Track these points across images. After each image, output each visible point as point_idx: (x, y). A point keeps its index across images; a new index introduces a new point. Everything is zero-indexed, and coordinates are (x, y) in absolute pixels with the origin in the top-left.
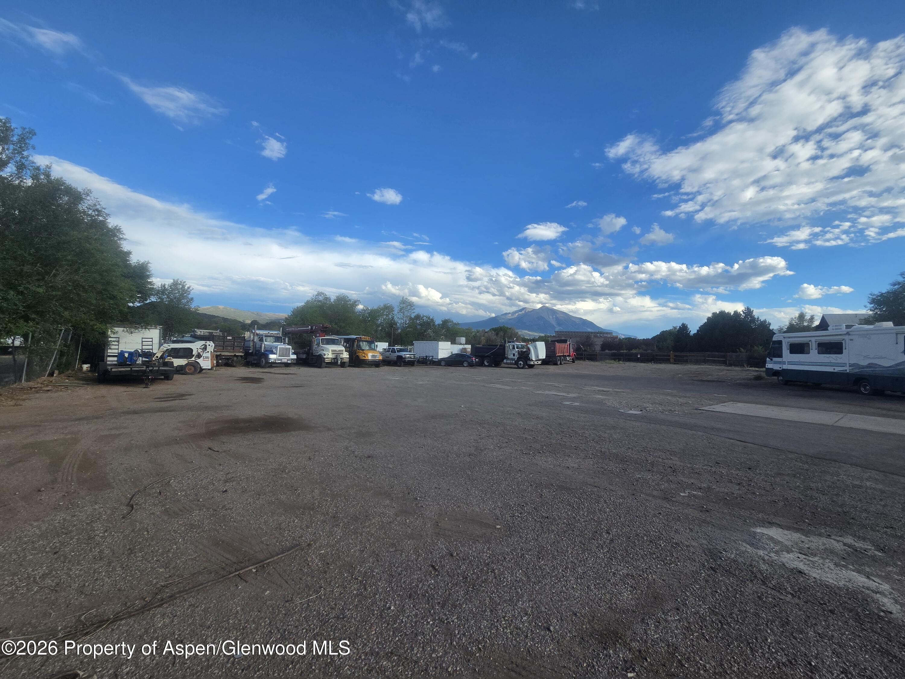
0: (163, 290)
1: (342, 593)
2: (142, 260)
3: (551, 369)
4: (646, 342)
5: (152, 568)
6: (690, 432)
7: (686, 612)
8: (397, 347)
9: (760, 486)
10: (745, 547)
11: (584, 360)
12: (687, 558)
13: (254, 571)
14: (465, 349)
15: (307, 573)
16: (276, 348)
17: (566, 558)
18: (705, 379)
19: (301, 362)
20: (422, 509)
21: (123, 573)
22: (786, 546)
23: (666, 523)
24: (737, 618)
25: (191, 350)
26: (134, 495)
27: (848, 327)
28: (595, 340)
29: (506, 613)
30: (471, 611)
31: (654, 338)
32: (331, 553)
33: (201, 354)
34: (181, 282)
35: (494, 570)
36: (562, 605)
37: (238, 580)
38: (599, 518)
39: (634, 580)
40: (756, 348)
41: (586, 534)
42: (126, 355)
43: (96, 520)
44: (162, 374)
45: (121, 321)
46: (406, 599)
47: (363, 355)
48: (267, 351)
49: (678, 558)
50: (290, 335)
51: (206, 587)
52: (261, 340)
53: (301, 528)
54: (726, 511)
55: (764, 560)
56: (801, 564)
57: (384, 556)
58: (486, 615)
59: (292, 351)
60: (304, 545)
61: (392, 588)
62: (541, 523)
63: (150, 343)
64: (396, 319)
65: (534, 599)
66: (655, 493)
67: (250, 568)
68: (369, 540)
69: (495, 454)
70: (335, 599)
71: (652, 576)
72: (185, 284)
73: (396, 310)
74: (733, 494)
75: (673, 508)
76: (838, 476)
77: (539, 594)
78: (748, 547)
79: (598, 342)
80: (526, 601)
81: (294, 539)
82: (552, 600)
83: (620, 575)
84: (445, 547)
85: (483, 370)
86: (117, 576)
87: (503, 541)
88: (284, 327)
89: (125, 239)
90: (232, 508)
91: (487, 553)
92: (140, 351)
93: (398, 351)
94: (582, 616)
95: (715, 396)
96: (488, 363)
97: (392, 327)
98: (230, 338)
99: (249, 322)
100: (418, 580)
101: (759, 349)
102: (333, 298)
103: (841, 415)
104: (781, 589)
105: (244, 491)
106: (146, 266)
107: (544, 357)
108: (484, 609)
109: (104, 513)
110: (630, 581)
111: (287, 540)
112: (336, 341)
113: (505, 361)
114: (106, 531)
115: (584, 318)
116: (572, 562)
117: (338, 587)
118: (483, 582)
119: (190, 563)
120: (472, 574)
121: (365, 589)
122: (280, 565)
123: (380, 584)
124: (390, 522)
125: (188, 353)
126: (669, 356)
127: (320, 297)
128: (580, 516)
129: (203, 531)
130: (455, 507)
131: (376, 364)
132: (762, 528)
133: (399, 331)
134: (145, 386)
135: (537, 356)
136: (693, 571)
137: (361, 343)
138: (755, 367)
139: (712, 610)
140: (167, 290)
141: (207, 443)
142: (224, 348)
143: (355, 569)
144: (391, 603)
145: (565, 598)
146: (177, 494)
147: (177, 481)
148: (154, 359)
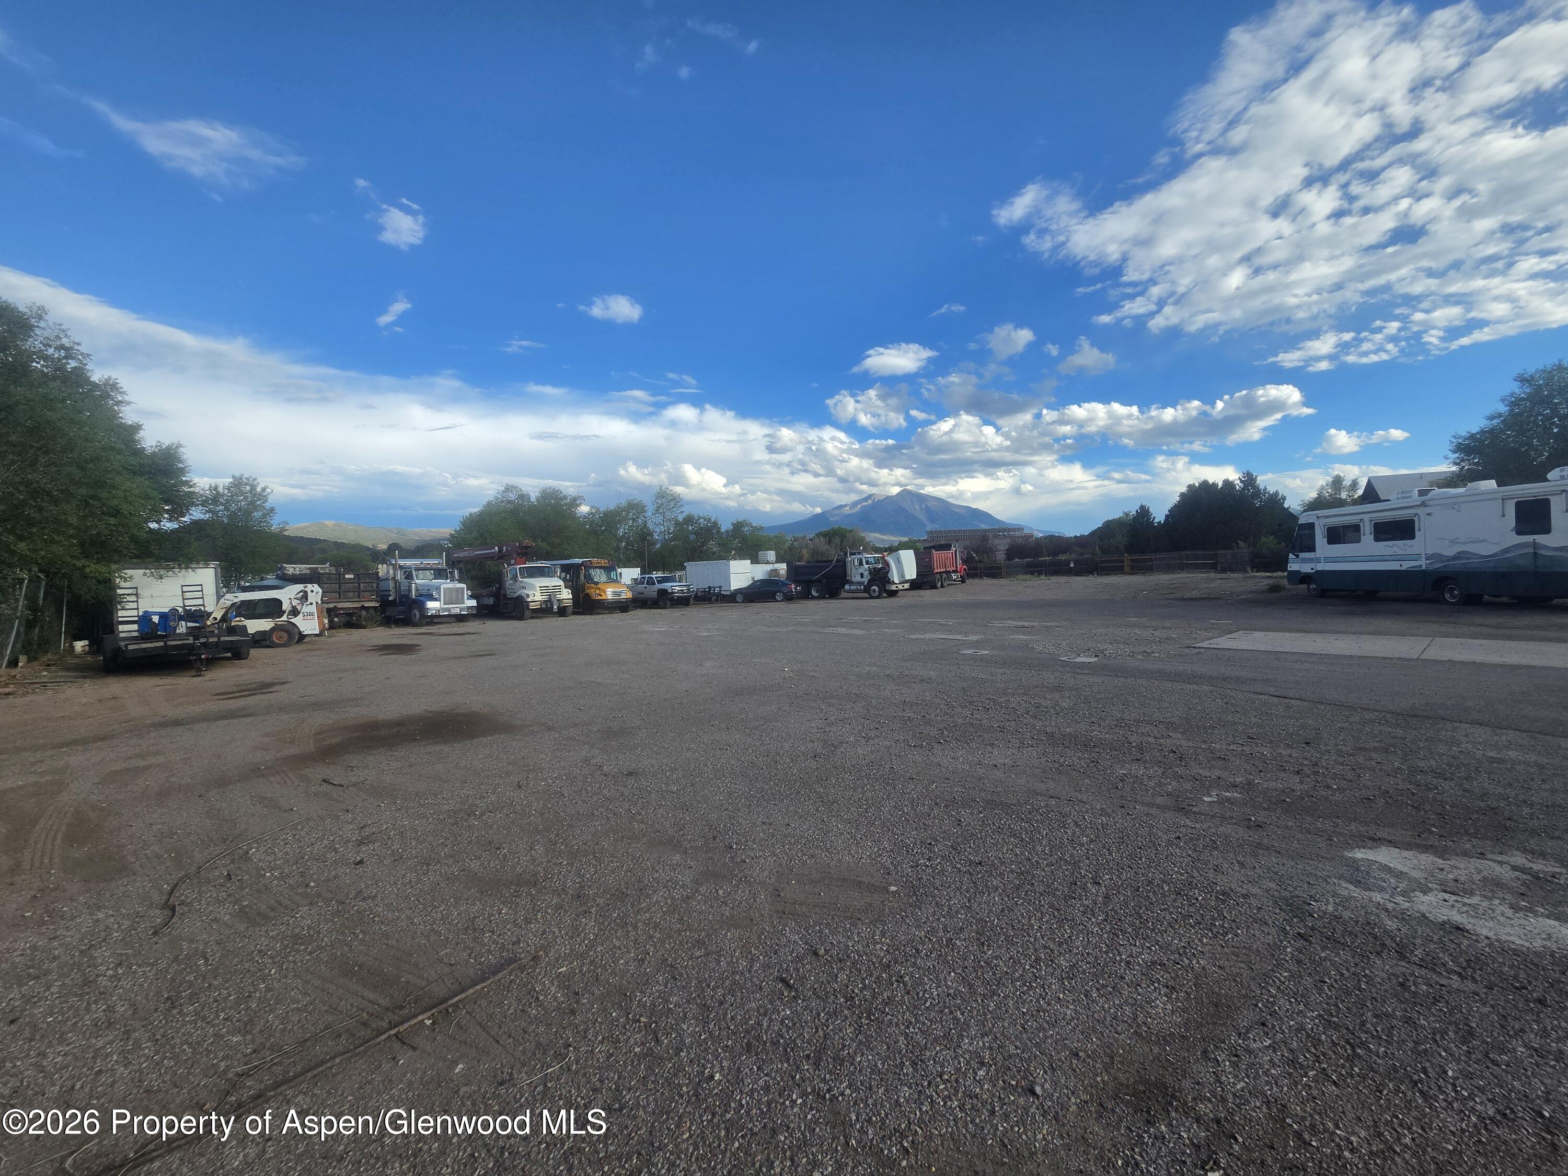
0: (215, 498)
1: (612, 1055)
2: (166, 442)
3: (927, 595)
4: (1080, 542)
5: (215, 1035)
6: (1189, 687)
7: (1280, 1029)
8: (655, 575)
9: (1334, 773)
10: (1346, 888)
11: (981, 577)
12: (1251, 920)
13: (428, 1022)
14: (776, 570)
15: (536, 1017)
16: (438, 588)
17: (1032, 940)
18: (1188, 595)
19: (484, 612)
20: (744, 865)
21: (156, 1053)
22: (1416, 881)
23: (1194, 855)
24: (1377, 1031)
25: (278, 603)
26: (176, 885)
27: (1422, 493)
28: (997, 542)
29: (942, 1066)
30: (874, 1069)
31: (1093, 534)
32: (581, 971)
33: (299, 608)
34: (247, 479)
35: (901, 977)
36: (1046, 1038)
37: (397, 1046)
38: (1072, 855)
39: (1167, 971)
40: (1263, 539)
41: (1057, 889)
42: (156, 619)
43: (100, 943)
44: (228, 650)
45: (137, 557)
46: (741, 1055)
47: (598, 592)
48: (421, 595)
49: (1234, 921)
50: (462, 565)
51: (330, 1068)
52: (409, 576)
53: (516, 925)
54: (1290, 823)
55: (1387, 910)
56: (1454, 912)
57: (686, 967)
58: (905, 1075)
59: (467, 593)
60: (525, 959)
61: (710, 1033)
62: (971, 874)
63: (199, 594)
64: (651, 526)
65: (991, 1030)
66: (1159, 800)
67: (420, 1018)
68: (651, 937)
69: (860, 751)
70: (599, 1068)
71: (1198, 962)
72: (255, 483)
73: (650, 510)
74: (1293, 790)
75: (1198, 826)
76: (1458, 745)
77: (999, 1018)
78: (1352, 887)
79: (1002, 546)
80: (975, 1035)
81: (503, 947)
82: (1024, 1028)
83: (1139, 964)
84: (801, 938)
85: (811, 605)
86: (143, 1059)
87: (907, 917)
88: (448, 551)
89: (129, 403)
90: (376, 896)
91: (882, 943)
92: (180, 610)
93: (659, 582)
94: (1089, 1056)
95: (1213, 624)
96: (817, 592)
97: (645, 539)
98: (352, 576)
99: (385, 547)
100: (758, 1012)
101: (1269, 542)
102: (534, 496)
103: (1427, 640)
104: (1435, 965)
105: (398, 859)
106: (176, 452)
107: (914, 577)
108: (899, 1061)
109: (116, 926)
110: (1162, 976)
111: (489, 952)
112: (546, 570)
113: (847, 587)
114: (120, 964)
115: (974, 506)
116: (1045, 947)
117: (602, 1042)
118: (887, 1004)
119: (295, 1018)
120: (862, 990)
121: (657, 1041)
122: (480, 1006)
123: (685, 1027)
124: (688, 898)
125: (273, 608)
126: (1122, 561)
127: (511, 495)
128: (1037, 854)
129: (320, 947)
130: (805, 858)
131: (622, 607)
132: (1364, 851)
133: (658, 546)
134: (194, 673)
135: (901, 574)
136: (1269, 944)
137: (592, 572)
138: (1264, 571)
139: (1325, 1020)
140: (223, 495)
141: (319, 771)
142: (341, 594)
143: (631, 1000)
144: (713, 1067)
145: (1047, 1022)
146: (264, 875)
147: (263, 849)
148: (209, 623)
